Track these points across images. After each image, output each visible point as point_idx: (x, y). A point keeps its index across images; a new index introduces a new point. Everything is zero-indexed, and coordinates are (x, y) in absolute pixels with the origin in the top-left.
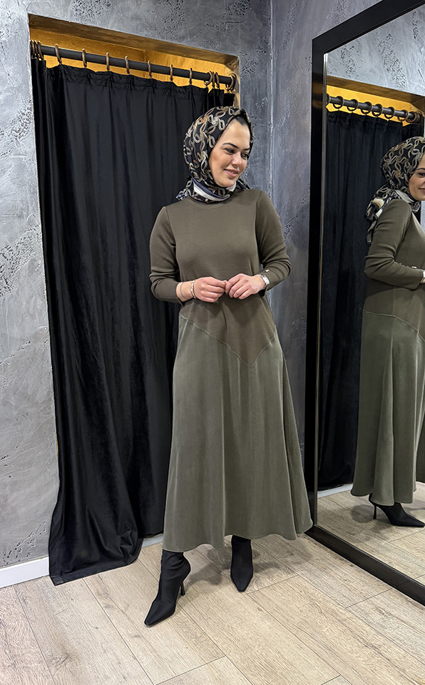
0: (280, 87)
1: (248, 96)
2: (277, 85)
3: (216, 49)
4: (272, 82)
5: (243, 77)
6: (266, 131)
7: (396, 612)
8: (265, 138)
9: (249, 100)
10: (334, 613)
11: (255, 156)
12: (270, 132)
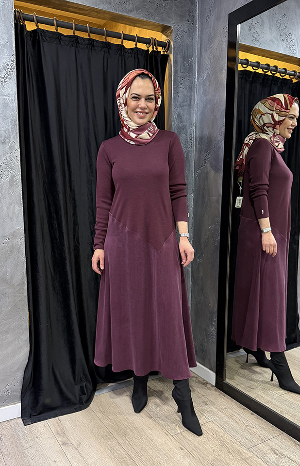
0: (203, 50)
1: (179, 56)
2: (201, 49)
3: (156, 20)
4: (197, 47)
5: (176, 42)
6: (192, 83)
7: (287, 452)
8: (191, 88)
9: (180, 60)
10: (239, 453)
11: (183, 102)
12: (195, 84)
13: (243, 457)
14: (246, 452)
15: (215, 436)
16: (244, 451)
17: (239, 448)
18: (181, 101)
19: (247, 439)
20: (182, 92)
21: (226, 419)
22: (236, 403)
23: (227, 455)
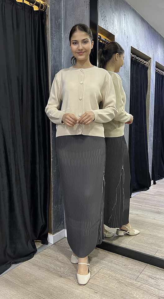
1: (53, 17)
4: (62, 12)
6: (60, 37)
7: (158, 276)
8: (60, 40)
9: (53, 19)
10: (132, 284)
11: (56, 49)
12: (62, 37)
13: (136, 286)
14: (136, 282)
15: (110, 277)
16: (134, 282)
17: (130, 281)
18: (55, 48)
19: (131, 274)
20: (55, 42)
21: (110, 264)
22: (109, 253)
23: (126, 288)
